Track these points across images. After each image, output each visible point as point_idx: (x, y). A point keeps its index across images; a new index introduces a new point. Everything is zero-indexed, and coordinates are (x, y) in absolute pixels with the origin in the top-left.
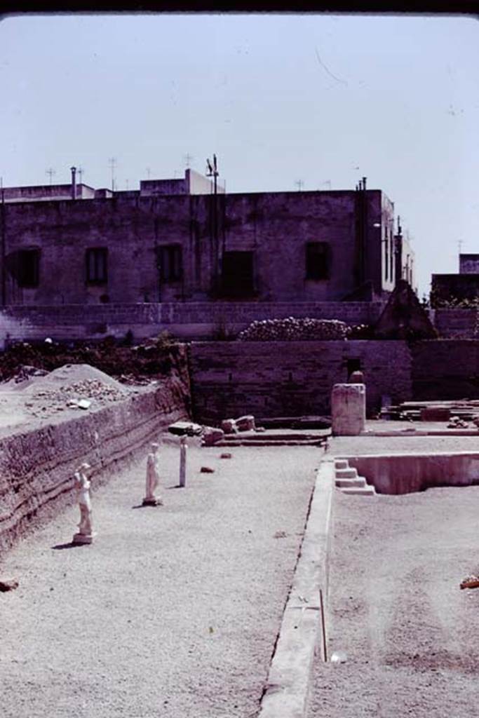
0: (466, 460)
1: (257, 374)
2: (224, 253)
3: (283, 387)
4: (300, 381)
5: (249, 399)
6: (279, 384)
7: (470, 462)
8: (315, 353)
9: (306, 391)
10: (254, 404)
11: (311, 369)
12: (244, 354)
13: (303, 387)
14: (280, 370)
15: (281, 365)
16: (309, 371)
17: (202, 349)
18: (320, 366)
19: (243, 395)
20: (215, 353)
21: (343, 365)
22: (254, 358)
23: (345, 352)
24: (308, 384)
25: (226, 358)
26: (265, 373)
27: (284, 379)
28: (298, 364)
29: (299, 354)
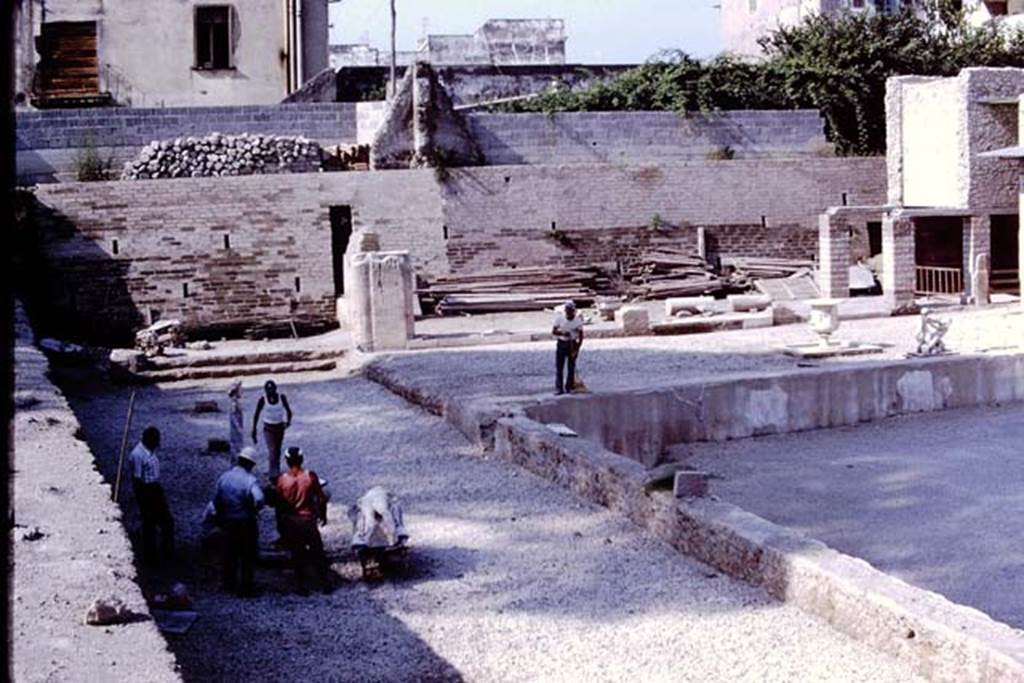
0: (740, 391)
1: (165, 239)
2: (44, 26)
3: (216, 262)
4: (245, 250)
5: (154, 288)
6: (207, 256)
7: (747, 398)
8: (270, 198)
9: (260, 267)
10: (163, 295)
11: (264, 226)
12: (136, 203)
13: (252, 261)
14: (206, 230)
15: (208, 220)
16: (261, 230)
17: (58, 196)
18: (280, 221)
19: (142, 279)
20: (85, 204)
21: (322, 218)
22: (160, 210)
23: (323, 193)
24: (260, 254)
25: (104, 212)
26: (179, 236)
27: (215, 247)
28: (239, 218)
29: (241, 201)
